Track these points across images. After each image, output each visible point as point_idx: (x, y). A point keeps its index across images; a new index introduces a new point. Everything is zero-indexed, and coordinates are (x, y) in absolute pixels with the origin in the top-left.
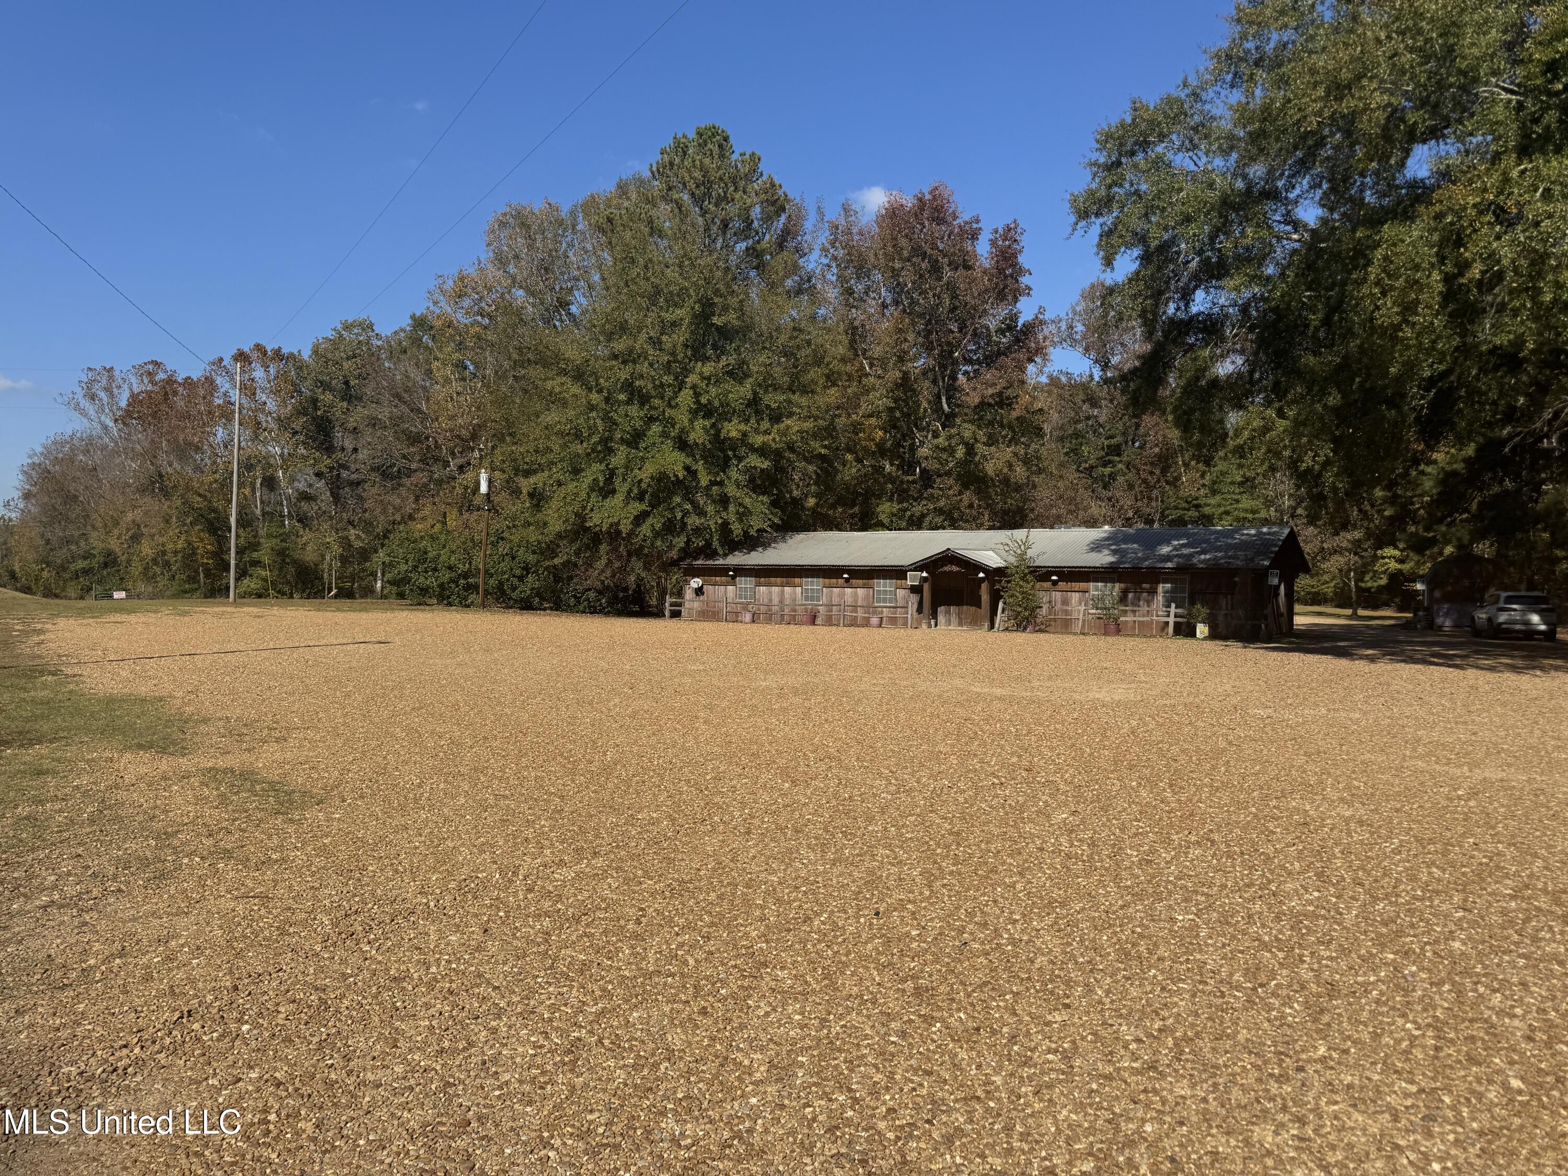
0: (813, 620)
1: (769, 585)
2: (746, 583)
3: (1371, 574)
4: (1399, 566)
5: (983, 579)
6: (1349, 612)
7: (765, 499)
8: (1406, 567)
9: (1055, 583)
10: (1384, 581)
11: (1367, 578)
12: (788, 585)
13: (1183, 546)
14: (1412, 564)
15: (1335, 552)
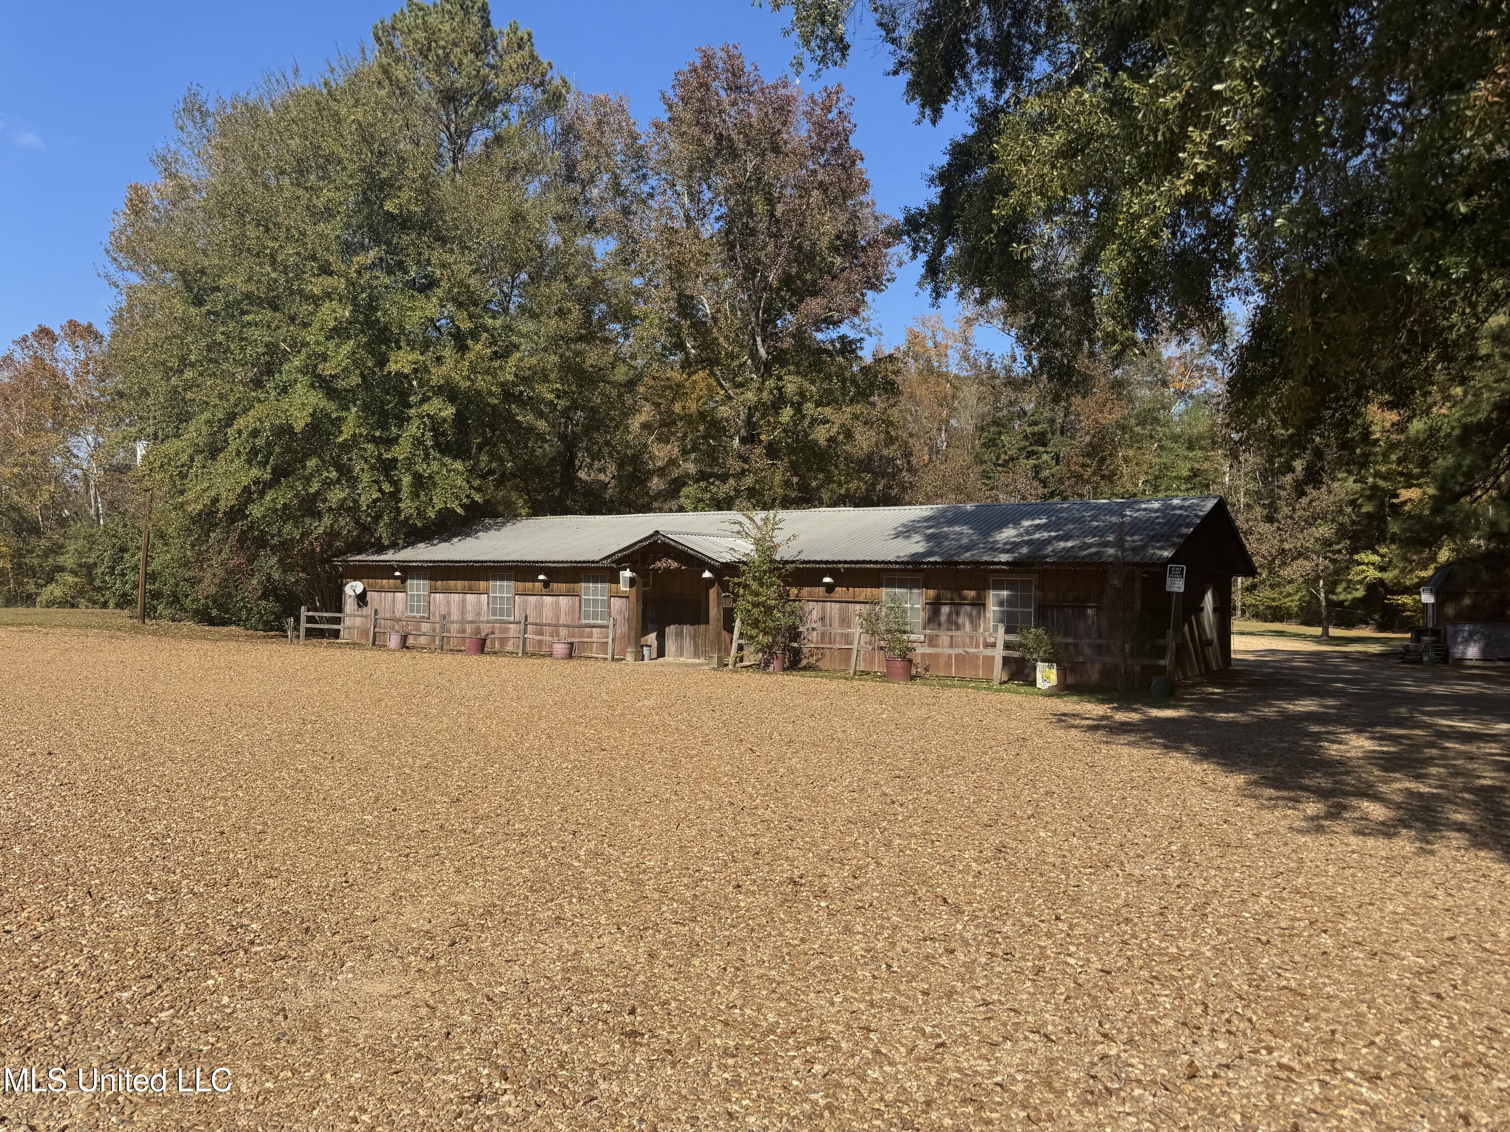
0: (481, 646)
1: (447, 591)
2: (418, 587)
3: (1344, 585)
4: (1379, 575)
5: (709, 583)
6: (1317, 631)
7: (459, 465)
8: (1388, 576)
9: (830, 588)
10: (1360, 593)
11: (1339, 589)
12: (471, 591)
13: (1038, 528)
14: (1396, 572)
15: (1300, 555)
